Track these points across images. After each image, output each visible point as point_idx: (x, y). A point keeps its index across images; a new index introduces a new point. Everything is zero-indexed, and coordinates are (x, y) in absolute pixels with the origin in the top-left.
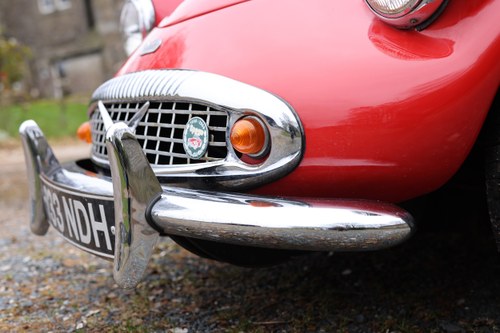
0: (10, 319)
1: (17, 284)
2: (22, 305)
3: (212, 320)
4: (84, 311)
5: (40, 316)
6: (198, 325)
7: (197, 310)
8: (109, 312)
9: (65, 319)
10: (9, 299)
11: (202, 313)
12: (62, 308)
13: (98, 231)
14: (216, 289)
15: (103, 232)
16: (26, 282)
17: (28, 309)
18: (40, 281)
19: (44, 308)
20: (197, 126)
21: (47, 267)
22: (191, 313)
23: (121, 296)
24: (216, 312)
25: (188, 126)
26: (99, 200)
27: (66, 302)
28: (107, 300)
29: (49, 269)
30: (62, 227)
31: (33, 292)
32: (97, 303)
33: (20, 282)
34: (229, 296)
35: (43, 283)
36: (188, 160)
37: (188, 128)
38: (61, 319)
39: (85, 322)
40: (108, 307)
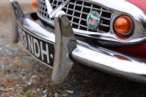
0: (2, 75)
1: (4, 58)
2: (7, 69)
3: (82, 87)
4: (31, 75)
5: (14, 76)
6: (76, 89)
7: (75, 80)
8: (40, 77)
9: (24, 78)
10: (2, 65)
11: (77, 83)
12: (22, 72)
13: (44, 54)
14: (80, 70)
15: (46, 55)
16: (8, 57)
17: (9, 71)
18: (13, 57)
19: (15, 72)
20: (94, 15)
21: (15, 51)
22: (73, 82)
23: (44, 69)
24: (83, 83)
25: (90, 14)
26: (46, 42)
27: (23, 70)
28: (39, 71)
29: (16, 52)
30: (26, 45)
31: (11, 63)
32: (35, 72)
33: (6, 57)
34: (86, 75)
35: (14, 59)
36: (88, 29)
37: (90, 15)
38: (22, 78)
39: (31, 81)
40: (40, 74)
